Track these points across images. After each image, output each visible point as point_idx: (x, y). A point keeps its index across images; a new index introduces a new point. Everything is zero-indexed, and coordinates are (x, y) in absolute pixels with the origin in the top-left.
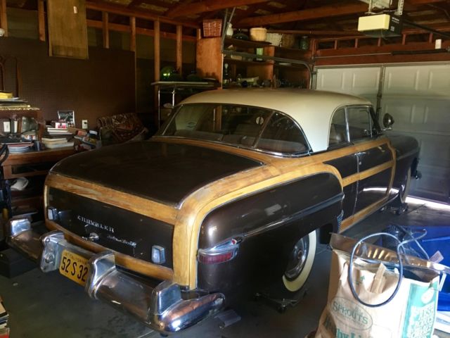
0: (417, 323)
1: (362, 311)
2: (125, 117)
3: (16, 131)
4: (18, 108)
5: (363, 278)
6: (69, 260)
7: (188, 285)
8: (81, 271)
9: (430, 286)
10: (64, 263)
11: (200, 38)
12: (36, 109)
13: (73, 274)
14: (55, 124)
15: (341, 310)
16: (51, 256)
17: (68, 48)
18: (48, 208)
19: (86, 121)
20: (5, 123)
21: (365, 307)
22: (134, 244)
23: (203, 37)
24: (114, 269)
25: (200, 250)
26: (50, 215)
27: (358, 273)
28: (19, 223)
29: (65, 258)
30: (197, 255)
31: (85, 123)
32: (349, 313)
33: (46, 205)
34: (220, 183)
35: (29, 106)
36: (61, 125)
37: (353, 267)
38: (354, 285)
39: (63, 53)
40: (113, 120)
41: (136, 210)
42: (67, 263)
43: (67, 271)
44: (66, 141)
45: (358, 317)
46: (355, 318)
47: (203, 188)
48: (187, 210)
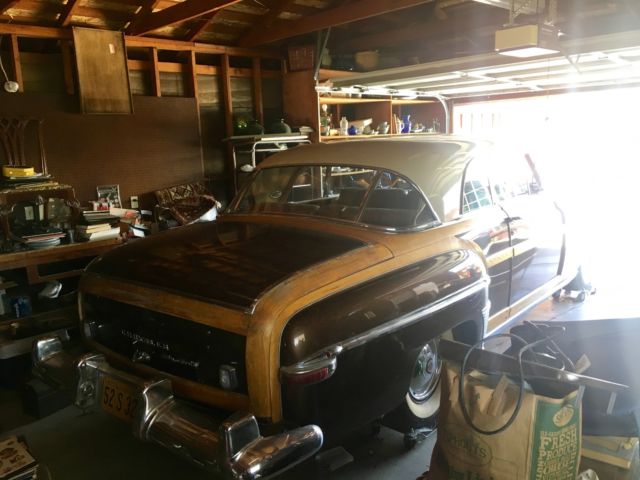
0: (550, 454)
1: (478, 440)
2: (189, 188)
3: (41, 217)
4: (42, 186)
5: (478, 396)
6: (113, 390)
7: (269, 416)
8: (129, 405)
9: (565, 404)
10: (107, 395)
11: (286, 71)
12: (66, 186)
13: (119, 409)
14: (92, 206)
15: (453, 441)
16: (89, 387)
17: (106, 100)
18: (83, 321)
19: (136, 198)
20: (26, 208)
21: (481, 435)
22: (196, 365)
23: (289, 71)
24: (171, 400)
25: (284, 368)
26: (87, 331)
27: (471, 390)
28: (47, 344)
29: (107, 388)
30: (278, 375)
31: (134, 200)
32: (463, 443)
33: (81, 317)
34: (307, 276)
35: (57, 184)
36: (101, 205)
37: (465, 383)
38: (467, 406)
39: (99, 108)
40: (173, 194)
41: (195, 319)
42: (110, 395)
43: (111, 406)
44: (109, 227)
45: (473, 448)
46: (470, 450)
47: (282, 283)
48: (262, 314)
